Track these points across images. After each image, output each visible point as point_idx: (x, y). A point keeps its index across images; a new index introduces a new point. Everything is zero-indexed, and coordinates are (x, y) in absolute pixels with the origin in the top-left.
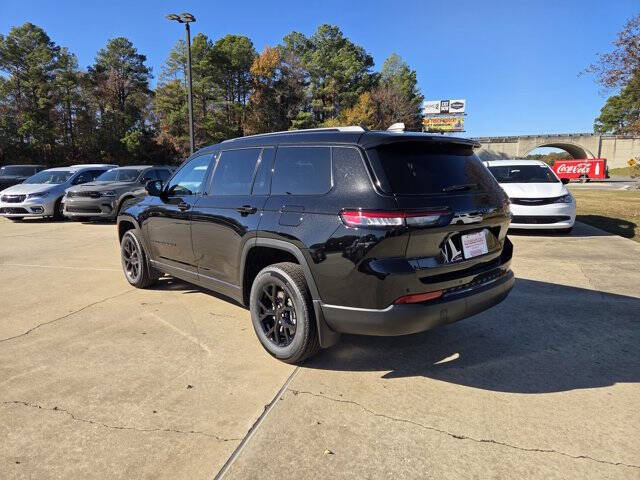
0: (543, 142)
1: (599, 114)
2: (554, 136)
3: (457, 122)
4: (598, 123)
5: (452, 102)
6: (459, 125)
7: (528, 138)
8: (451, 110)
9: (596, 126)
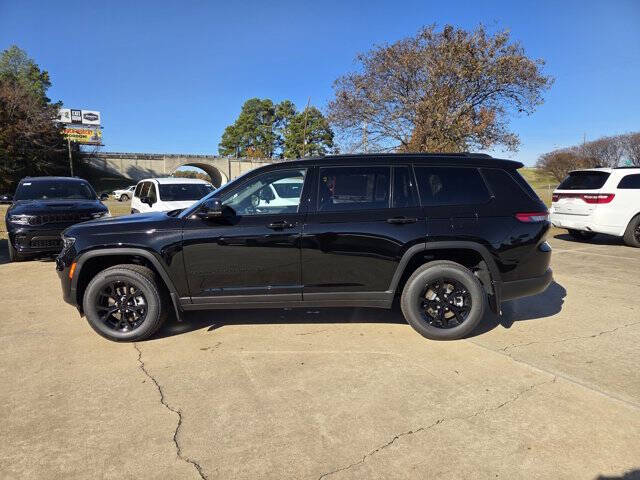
0: (186, 161)
1: (220, 140)
2: (194, 157)
3: (93, 135)
4: (221, 148)
5: (83, 112)
6: (96, 138)
7: (173, 156)
8: (85, 121)
9: (220, 150)
